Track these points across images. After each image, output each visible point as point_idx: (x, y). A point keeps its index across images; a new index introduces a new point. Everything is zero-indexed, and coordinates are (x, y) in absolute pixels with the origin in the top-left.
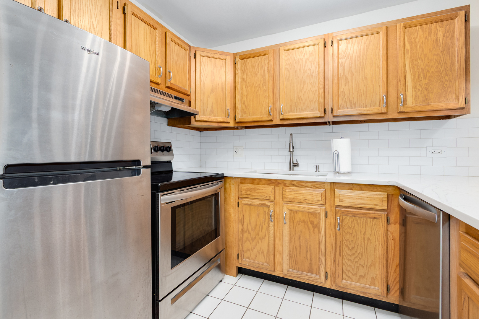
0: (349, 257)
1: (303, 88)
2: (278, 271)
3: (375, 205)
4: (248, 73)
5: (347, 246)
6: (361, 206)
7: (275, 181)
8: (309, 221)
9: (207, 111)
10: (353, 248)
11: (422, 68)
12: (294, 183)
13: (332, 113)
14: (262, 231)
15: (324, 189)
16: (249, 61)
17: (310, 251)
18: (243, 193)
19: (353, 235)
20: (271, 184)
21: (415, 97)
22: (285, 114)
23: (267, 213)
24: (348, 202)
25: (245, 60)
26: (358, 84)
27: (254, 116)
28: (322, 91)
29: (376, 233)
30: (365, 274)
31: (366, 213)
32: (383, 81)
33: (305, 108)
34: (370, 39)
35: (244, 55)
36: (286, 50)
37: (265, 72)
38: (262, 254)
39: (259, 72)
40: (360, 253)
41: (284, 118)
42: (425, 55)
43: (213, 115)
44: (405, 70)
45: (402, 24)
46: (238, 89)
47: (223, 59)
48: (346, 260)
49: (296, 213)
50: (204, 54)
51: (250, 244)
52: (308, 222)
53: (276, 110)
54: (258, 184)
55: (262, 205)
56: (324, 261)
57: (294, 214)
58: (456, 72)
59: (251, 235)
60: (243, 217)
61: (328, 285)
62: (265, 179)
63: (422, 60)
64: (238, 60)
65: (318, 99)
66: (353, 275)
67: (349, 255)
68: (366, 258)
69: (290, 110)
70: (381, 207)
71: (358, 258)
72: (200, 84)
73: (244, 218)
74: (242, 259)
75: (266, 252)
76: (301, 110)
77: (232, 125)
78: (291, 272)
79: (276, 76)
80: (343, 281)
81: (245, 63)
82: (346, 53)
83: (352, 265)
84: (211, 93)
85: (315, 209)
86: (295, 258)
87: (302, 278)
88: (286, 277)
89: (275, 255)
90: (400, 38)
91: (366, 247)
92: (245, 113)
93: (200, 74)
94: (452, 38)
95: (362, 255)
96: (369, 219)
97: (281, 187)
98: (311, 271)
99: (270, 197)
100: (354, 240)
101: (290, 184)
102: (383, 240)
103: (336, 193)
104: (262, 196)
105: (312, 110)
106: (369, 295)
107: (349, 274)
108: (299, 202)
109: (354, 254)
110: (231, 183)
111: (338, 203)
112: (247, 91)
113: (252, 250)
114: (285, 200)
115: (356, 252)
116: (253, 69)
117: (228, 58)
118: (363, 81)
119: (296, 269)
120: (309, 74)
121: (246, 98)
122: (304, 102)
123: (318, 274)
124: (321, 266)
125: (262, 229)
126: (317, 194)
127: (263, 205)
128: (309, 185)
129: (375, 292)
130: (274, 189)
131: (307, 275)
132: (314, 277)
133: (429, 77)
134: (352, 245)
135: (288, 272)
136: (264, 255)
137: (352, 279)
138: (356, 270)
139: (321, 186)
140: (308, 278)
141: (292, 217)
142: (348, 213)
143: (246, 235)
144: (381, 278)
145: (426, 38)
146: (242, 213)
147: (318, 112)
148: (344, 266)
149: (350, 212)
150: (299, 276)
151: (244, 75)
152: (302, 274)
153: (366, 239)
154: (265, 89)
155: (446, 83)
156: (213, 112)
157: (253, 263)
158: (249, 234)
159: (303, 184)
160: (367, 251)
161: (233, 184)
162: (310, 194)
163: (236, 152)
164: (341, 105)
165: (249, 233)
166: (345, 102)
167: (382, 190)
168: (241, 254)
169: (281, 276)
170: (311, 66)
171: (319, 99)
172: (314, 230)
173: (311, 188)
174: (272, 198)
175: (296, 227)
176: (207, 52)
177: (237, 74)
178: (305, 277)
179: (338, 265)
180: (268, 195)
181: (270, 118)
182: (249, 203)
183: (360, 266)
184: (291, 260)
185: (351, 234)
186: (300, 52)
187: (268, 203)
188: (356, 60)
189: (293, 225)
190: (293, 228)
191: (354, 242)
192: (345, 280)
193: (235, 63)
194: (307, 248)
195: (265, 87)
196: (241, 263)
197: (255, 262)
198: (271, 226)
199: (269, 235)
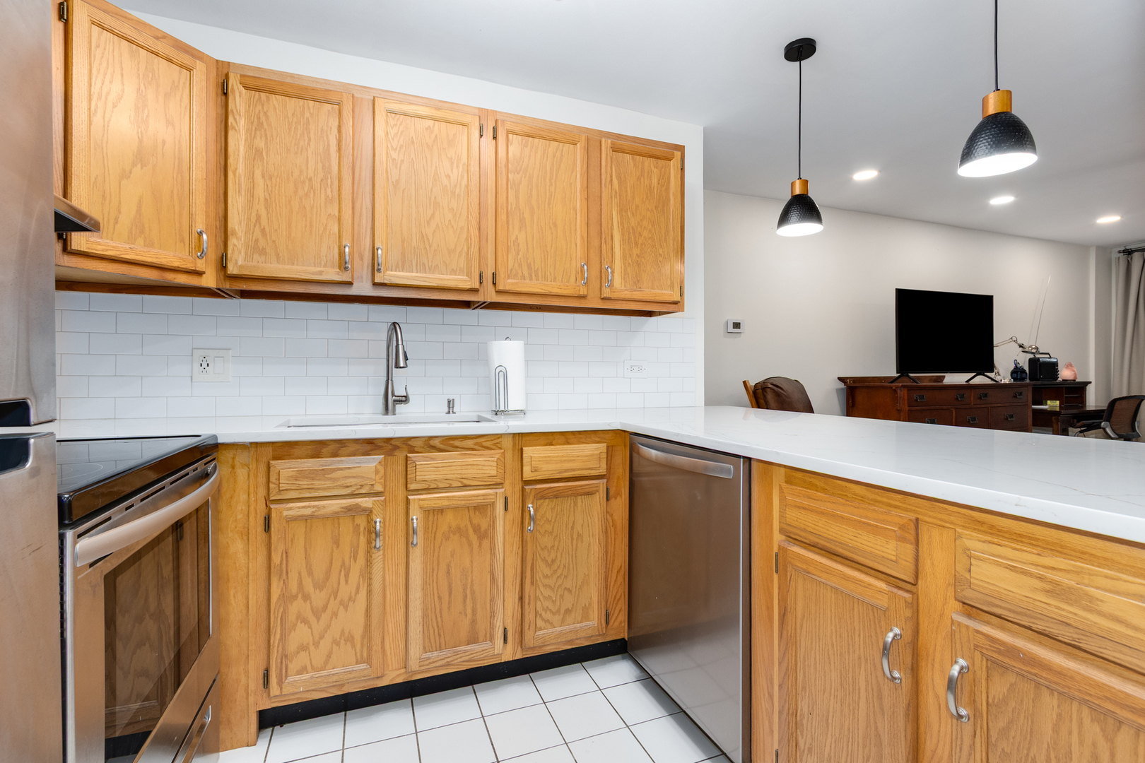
0: (547, 581)
1: (433, 216)
2: (392, 670)
3: (590, 469)
4: (272, 136)
5: (544, 560)
6: (567, 474)
7: (384, 442)
8: (469, 526)
9: (116, 222)
10: (553, 561)
11: (633, 228)
12: (436, 443)
13: (494, 284)
14: (347, 582)
15: (501, 448)
16: (275, 103)
17: (473, 593)
18: (283, 486)
19: (554, 534)
20: (374, 452)
21: (625, 274)
22: (388, 272)
23: (362, 529)
24: (548, 470)
25: (263, 95)
26: (542, 233)
27: (293, 264)
28: (474, 232)
29: (590, 521)
30: (573, 605)
31: (576, 486)
32: (582, 237)
33: (437, 265)
34: (562, 151)
35: (259, 78)
36: (389, 112)
37: (328, 149)
38: (349, 643)
39: (309, 144)
40: (565, 566)
41: (385, 282)
42: (637, 207)
43: (140, 241)
44: (612, 225)
45: (609, 141)
46: (234, 173)
47: (181, 66)
48: (542, 589)
49: (440, 514)
50: (108, 21)
51: (310, 627)
52: (467, 530)
53: (362, 259)
54: (335, 455)
55: (350, 510)
56: (501, 606)
57: (436, 517)
58: (672, 245)
59: (311, 603)
60: (287, 556)
61: (508, 653)
62: (356, 441)
63: (633, 213)
64: (235, 88)
65: (465, 249)
66: (554, 614)
67: (546, 577)
68: (575, 573)
69: (400, 264)
70: (598, 471)
71: (563, 577)
72: (90, 124)
73: (287, 561)
74: (280, 683)
75: (358, 633)
76: (427, 268)
77: (209, 281)
78: (428, 658)
79: (360, 168)
80: (538, 633)
81: (263, 105)
82: (521, 164)
83: (552, 595)
84: (134, 165)
85: (484, 497)
86: (437, 623)
87: (456, 661)
88: (413, 679)
89: (386, 633)
90: (606, 166)
91: (574, 552)
92: (263, 252)
93: (90, 86)
94: (667, 189)
95: (569, 569)
96: (579, 497)
97: (400, 455)
98: (473, 640)
99: (372, 485)
100: (556, 544)
101: (423, 447)
102: (601, 531)
103: (524, 455)
104: (348, 487)
105: (453, 272)
106: (578, 641)
107: (548, 616)
108: (448, 486)
109: (555, 571)
110: (237, 463)
111: (528, 474)
112: (270, 189)
113: (316, 644)
114: (412, 487)
115: (559, 567)
116: (290, 129)
117: (200, 69)
118: (550, 228)
119: (440, 647)
120: (446, 186)
121: (266, 208)
122: (435, 250)
123: (488, 639)
124: (496, 618)
125: (347, 576)
126: (487, 463)
127: (352, 511)
128: (470, 443)
129: (590, 633)
130: (383, 463)
131: (465, 651)
132: (481, 649)
133: (642, 245)
134: (553, 555)
135: (422, 663)
136: (353, 646)
137: (552, 624)
138: (558, 603)
139: (495, 444)
140: (467, 658)
141: (430, 527)
142: (547, 491)
143: (295, 607)
144: (598, 602)
145: (638, 178)
146: (281, 547)
147: (465, 278)
148: (538, 603)
149: (550, 490)
150: (449, 660)
151: (258, 138)
152: (456, 653)
153: (575, 537)
154: (330, 196)
155: (661, 259)
156: (142, 232)
157: (319, 679)
158: (305, 601)
159: (457, 443)
160: (576, 560)
161: (248, 466)
162: (474, 465)
163: (204, 365)
164: (511, 270)
165: (306, 598)
166: (520, 265)
167: (598, 439)
168: (276, 666)
169: (399, 680)
170: (452, 170)
171: (468, 248)
172: (480, 544)
173: (473, 450)
174: (379, 488)
175: (439, 548)
176: (118, 17)
177: (233, 128)
178: (461, 657)
179: (529, 603)
180: (365, 482)
181: (345, 277)
182: (308, 512)
183: (566, 592)
184: (428, 630)
185: (551, 533)
186: (426, 129)
187: (366, 502)
188: (539, 184)
189: (432, 543)
190: (434, 552)
191: (556, 548)
192: (541, 629)
193: (226, 94)
194: (465, 590)
195: (329, 191)
196: (277, 693)
197: (324, 673)
198: (375, 561)
199: (369, 585)
